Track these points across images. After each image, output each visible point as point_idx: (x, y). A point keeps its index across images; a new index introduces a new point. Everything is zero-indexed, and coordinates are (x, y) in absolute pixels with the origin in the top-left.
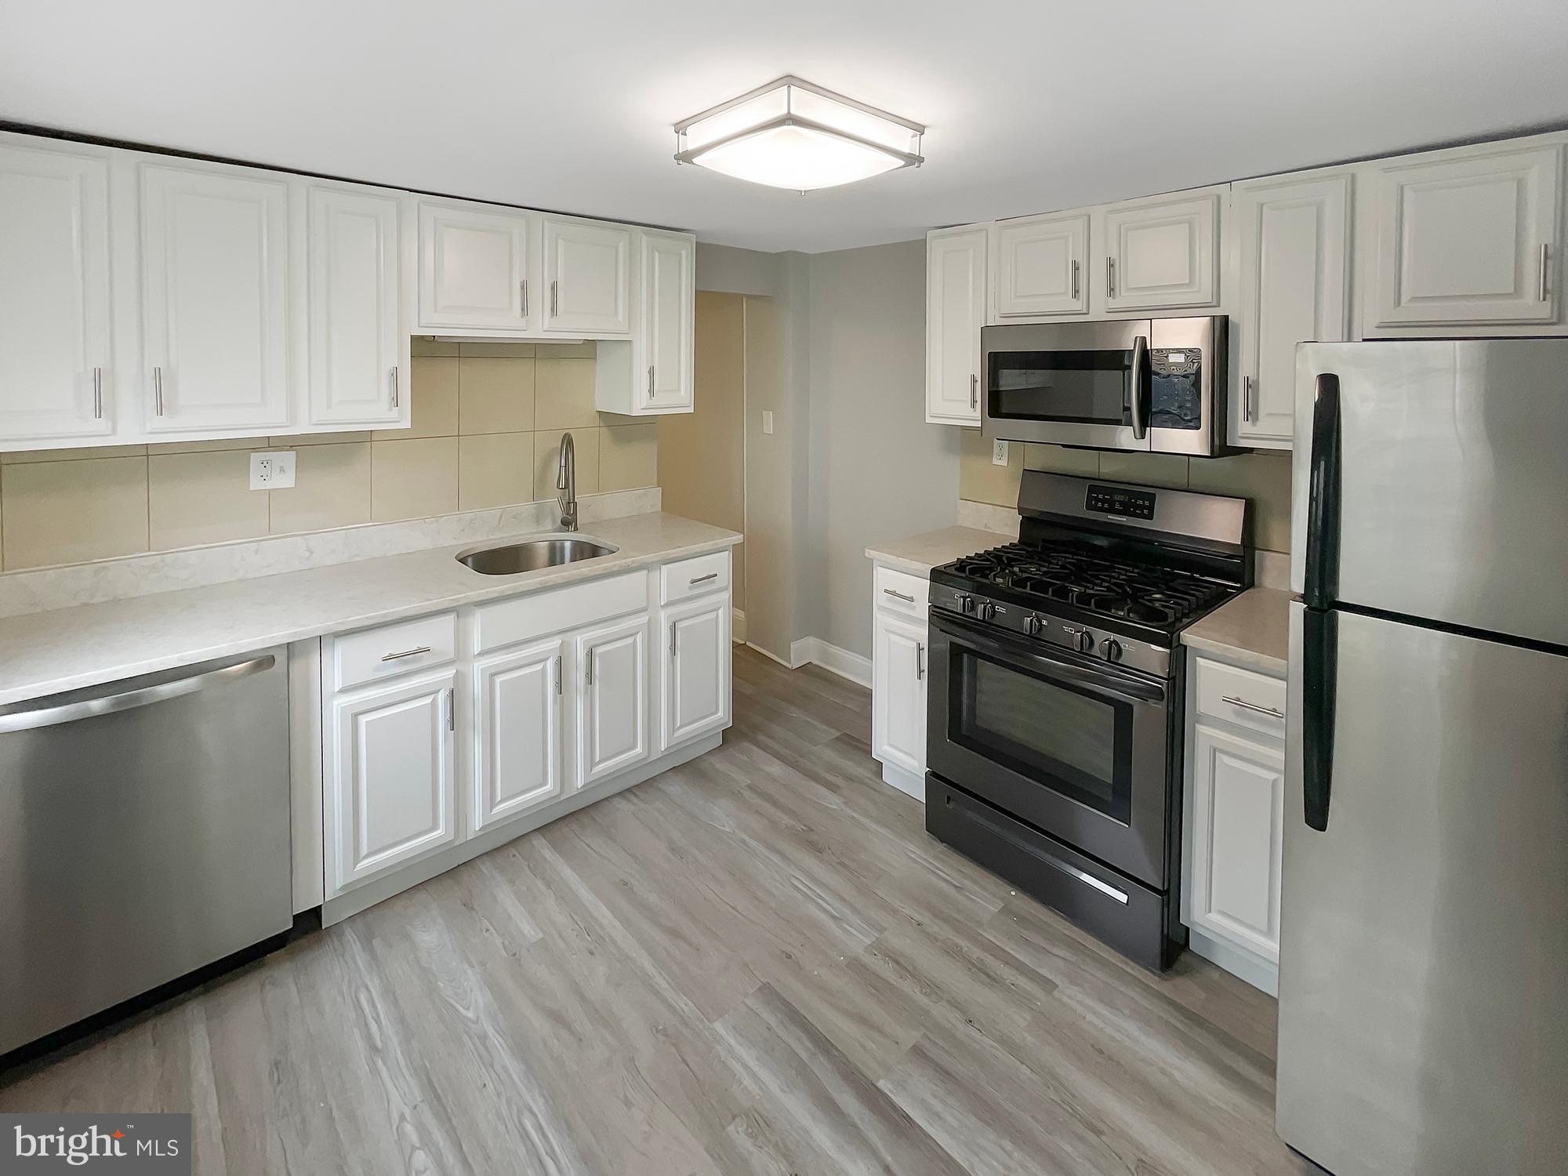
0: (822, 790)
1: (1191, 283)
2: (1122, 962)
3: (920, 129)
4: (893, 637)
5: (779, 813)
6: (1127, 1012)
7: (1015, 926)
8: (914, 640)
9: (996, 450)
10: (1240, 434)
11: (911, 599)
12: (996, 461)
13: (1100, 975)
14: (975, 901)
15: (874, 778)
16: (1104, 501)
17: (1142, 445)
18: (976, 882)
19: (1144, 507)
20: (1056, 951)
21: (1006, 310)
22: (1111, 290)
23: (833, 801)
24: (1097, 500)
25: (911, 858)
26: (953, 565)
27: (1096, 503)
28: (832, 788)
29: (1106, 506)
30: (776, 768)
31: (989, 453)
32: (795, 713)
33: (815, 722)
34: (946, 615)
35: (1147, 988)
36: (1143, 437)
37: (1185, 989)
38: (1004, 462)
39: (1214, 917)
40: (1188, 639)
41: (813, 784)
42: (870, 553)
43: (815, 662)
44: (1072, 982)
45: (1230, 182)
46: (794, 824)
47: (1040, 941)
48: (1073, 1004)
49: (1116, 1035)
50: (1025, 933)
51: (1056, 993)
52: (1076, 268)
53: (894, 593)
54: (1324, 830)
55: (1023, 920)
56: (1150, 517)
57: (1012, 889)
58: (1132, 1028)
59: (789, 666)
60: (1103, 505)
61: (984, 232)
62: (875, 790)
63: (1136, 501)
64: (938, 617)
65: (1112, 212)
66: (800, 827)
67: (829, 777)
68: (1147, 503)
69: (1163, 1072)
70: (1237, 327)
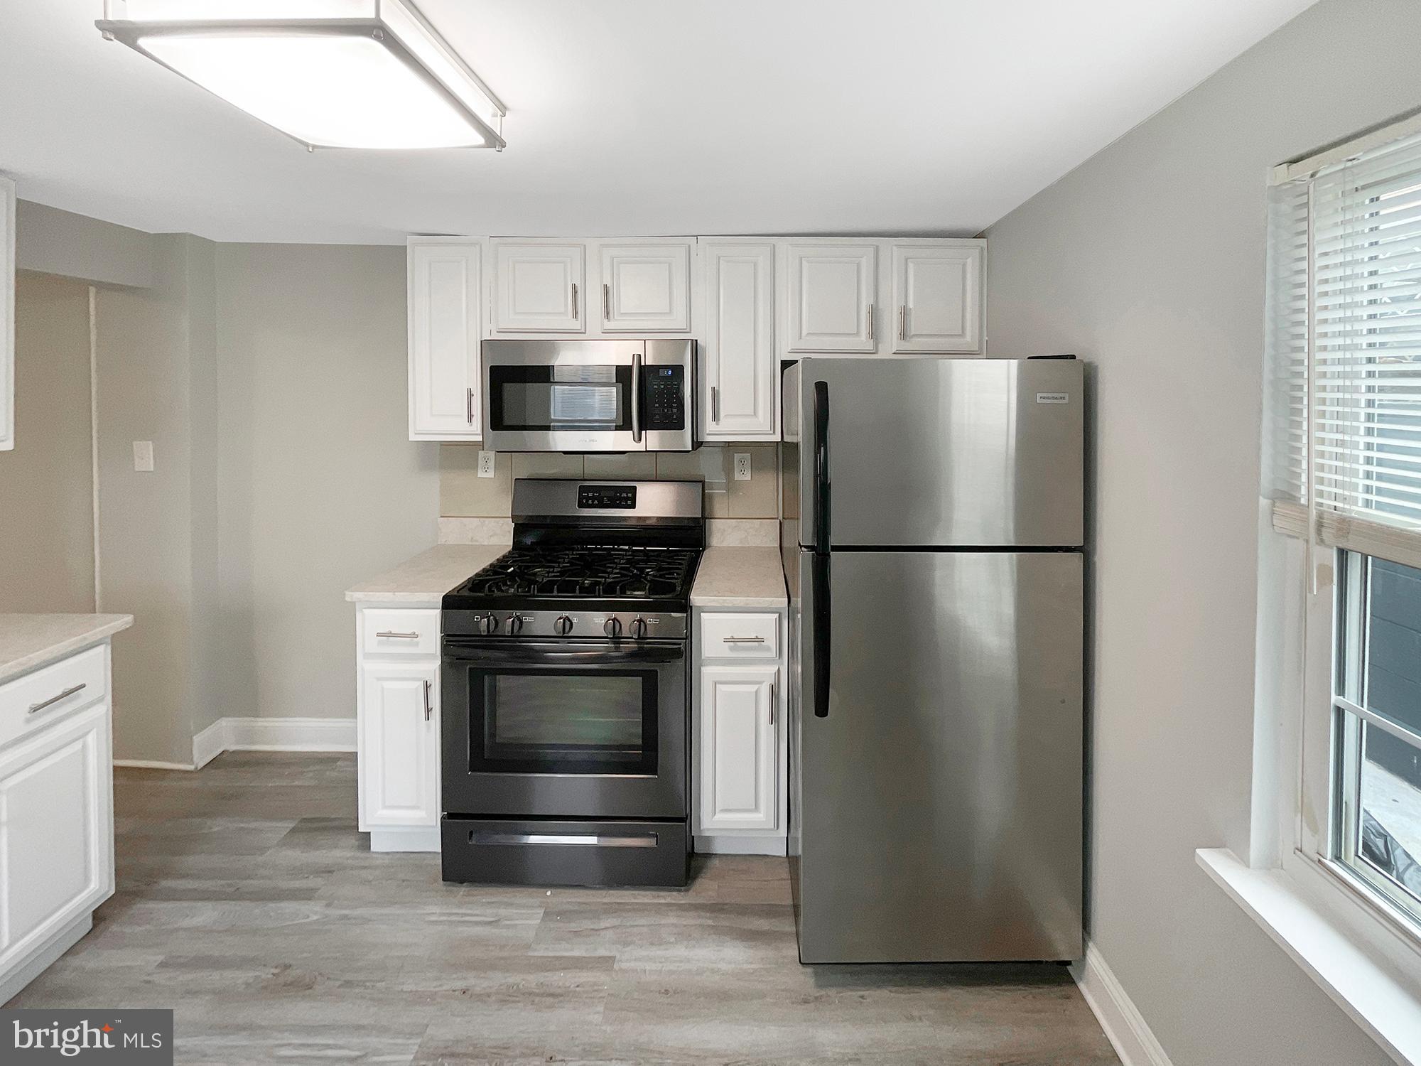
0: (289, 907)
1: (670, 312)
2: (654, 897)
3: (503, 108)
4: (387, 685)
5: (229, 974)
6: (673, 940)
7: (562, 925)
8: (419, 680)
9: (481, 462)
10: (708, 432)
11: (414, 635)
12: (481, 474)
13: (643, 921)
14: (516, 925)
15: (359, 854)
16: (593, 498)
17: (640, 447)
18: (510, 905)
19: (628, 498)
20: (603, 924)
21: (503, 326)
22: (607, 315)
23: (312, 912)
24: (588, 498)
25: (433, 922)
26: (463, 587)
27: (587, 501)
28: (306, 895)
29: (596, 502)
30: (206, 914)
31: (475, 467)
32: (217, 826)
33: (253, 825)
34: (463, 641)
35: (681, 908)
36: (640, 439)
37: (705, 889)
38: (491, 474)
39: (719, 816)
40: (696, 601)
41: (272, 905)
42: (350, 596)
43: (233, 748)
44: (626, 944)
45: (697, 236)
46: (257, 973)
47: (587, 924)
48: (633, 965)
49: (672, 967)
50: (573, 926)
51: (616, 966)
52: (575, 292)
53: (390, 635)
54: (827, 715)
55: (564, 914)
56: (633, 506)
57: (545, 890)
58: (681, 951)
59: (191, 768)
60: (593, 502)
61: (478, 247)
62: (365, 868)
63: (621, 495)
64: (454, 646)
65: (603, 246)
66: (266, 974)
67: (297, 884)
68: (630, 495)
69: (713, 971)
70: (704, 349)
